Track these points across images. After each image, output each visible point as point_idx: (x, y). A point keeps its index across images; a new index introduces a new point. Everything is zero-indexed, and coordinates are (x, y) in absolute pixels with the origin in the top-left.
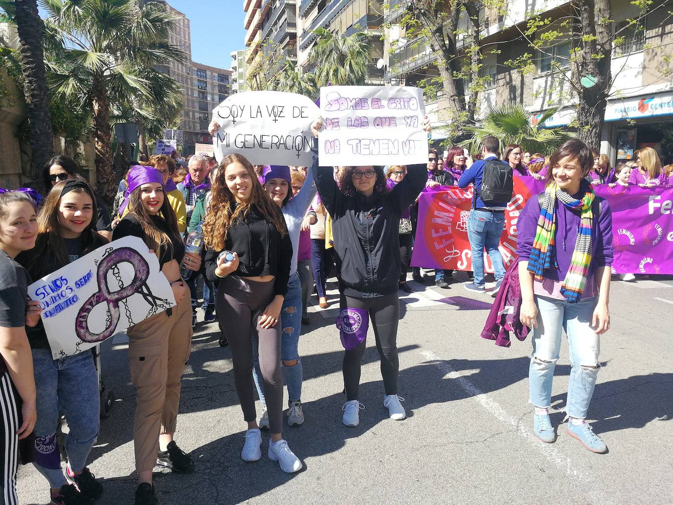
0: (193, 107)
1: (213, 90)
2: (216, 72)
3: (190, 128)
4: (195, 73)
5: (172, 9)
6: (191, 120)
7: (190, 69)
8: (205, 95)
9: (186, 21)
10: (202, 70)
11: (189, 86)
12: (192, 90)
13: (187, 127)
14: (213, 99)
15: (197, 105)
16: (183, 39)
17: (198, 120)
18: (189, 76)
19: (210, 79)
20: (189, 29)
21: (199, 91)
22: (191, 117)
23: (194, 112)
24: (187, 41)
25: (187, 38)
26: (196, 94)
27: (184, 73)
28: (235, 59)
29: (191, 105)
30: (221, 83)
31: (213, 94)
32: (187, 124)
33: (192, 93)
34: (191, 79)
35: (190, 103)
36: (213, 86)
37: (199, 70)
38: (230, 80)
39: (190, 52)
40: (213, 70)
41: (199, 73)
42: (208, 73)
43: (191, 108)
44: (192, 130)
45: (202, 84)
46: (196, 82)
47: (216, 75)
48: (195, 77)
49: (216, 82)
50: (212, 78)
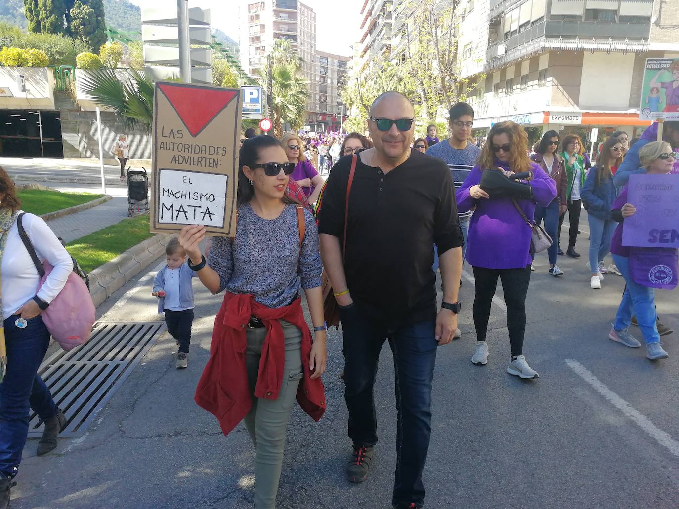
0: (315, 90)
1: (332, 75)
2: (336, 59)
3: (311, 108)
4: (319, 59)
5: (302, 5)
6: (312, 101)
7: (314, 57)
8: (326, 79)
9: (313, 14)
10: (324, 57)
11: (313, 72)
12: (315, 75)
13: (309, 107)
14: (332, 83)
15: (318, 89)
16: (310, 31)
17: (318, 102)
18: (313, 63)
19: (331, 65)
20: (315, 22)
21: (321, 77)
22: (312, 99)
23: (315, 95)
24: (313, 32)
25: (313, 30)
26: (318, 79)
27: (309, 61)
28: (352, 49)
29: (313, 88)
30: (340, 69)
31: (332, 79)
32: (309, 105)
33: (315, 78)
34: (315, 65)
35: (313, 87)
36: (333, 71)
37: (322, 57)
38: (348, 67)
39: (315, 42)
40: (333, 57)
41: (321, 60)
42: (329, 60)
43: (313, 91)
44: (312, 111)
45: (323, 70)
46: (318, 68)
47: (336, 61)
48: (318, 63)
49: (336, 68)
50: (332, 65)
